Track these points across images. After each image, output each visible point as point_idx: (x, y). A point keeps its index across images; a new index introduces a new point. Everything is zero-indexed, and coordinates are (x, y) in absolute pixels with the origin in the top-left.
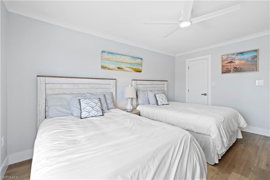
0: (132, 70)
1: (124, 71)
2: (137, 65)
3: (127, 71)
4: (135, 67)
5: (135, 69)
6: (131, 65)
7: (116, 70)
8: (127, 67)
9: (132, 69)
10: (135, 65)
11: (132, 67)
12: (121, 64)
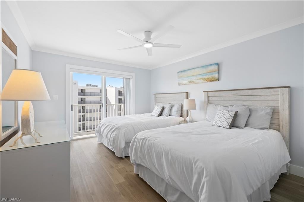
0: (204, 81)
1: (196, 83)
2: (209, 73)
3: (198, 83)
4: (207, 77)
5: (208, 78)
6: (202, 76)
7: (188, 84)
8: (198, 79)
9: (203, 79)
10: (207, 75)
11: (204, 77)
12: (191, 77)
